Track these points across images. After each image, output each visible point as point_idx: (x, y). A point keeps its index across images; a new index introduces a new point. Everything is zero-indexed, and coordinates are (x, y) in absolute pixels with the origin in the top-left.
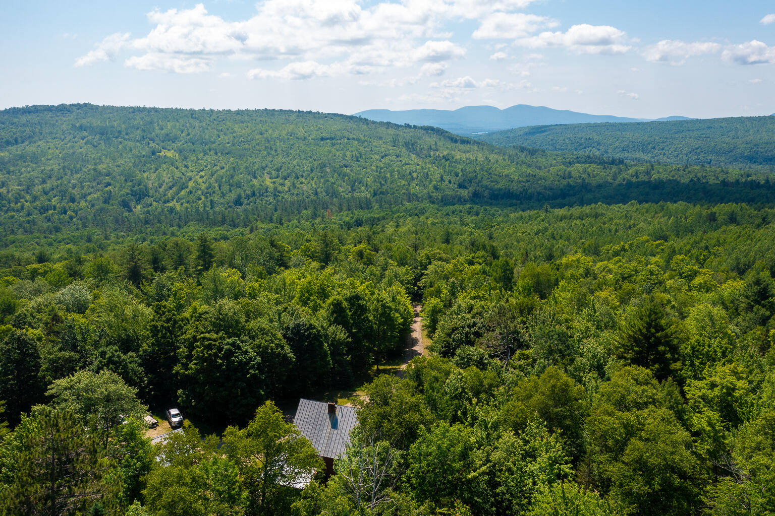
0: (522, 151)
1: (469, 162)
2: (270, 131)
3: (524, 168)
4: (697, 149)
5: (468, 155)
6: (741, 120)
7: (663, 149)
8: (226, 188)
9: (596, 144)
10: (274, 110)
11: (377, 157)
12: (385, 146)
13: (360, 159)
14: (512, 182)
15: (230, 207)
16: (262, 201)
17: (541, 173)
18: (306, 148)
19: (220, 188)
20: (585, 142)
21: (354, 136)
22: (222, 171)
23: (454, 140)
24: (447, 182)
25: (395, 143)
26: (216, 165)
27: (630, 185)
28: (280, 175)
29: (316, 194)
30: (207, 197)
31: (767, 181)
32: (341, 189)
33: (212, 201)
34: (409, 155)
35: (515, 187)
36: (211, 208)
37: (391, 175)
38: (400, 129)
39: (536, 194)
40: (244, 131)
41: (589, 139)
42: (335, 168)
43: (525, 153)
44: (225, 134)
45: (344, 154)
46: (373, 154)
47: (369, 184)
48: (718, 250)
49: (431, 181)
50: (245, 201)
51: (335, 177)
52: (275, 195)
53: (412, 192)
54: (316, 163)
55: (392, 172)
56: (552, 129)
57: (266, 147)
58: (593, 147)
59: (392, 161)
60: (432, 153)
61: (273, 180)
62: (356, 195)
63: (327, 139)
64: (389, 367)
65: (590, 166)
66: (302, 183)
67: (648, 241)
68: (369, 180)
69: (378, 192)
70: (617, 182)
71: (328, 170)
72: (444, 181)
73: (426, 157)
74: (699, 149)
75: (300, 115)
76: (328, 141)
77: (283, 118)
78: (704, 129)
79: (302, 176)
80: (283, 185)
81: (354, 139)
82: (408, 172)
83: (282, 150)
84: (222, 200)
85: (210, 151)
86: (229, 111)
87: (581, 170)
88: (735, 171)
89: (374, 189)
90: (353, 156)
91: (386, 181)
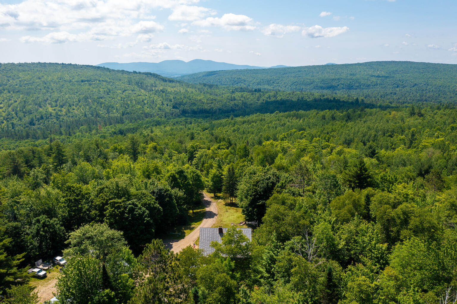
0: (205, 86)
1: (176, 93)
2: (45, 77)
3: (208, 96)
4: (295, 82)
5: (175, 89)
6: (314, 67)
7: (278, 83)
8: (21, 114)
9: (243, 81)
10: (45, 63)
11: (120, 91)
12: (124, 85)
13: (109, 93)
14: (203, 103)
15: (27, 127)
16: (49, 122)
17: (218, 98)
18: (73, 87)
19: (16, 115)
20: (237, 80)
21: (103, 79)
22: (16, 103)
23: (164, 80)
24: (166, 105)
25: (129, 82)
26: (10, 100)
27: (267, 103)
28: (58, 104)
29: (85, 116)
30: (8, 121)
31: (334, 98)
32: (101, 112)
33: (13, 124)
34: (140, 90)
35: (206, 107)
36: (13, 128)
37: (131, 102)
38: (131, 74)
39: (218, 110)
40: (26, 77)
41: (239, 78)
42: (95, 99)
43: (207, 87)
44: (13, 79)
45: (99, 90)
46: (117, 90)
47: (118, 108)
48: (333, 134)
49: (156, 105)
50: (37, 122)
51: (95, 105)
52: (57, 117)
53: (146, 112)
54: (82, 96)
55: (131, 101)
56: (217, 73)
57: (45, 87)
58: (242, 83)
59: (130, 94)
60: (153, 88)
61: (53, 108)
62: (111, 115)
63: (86, 81)
64: (199, 210)
65: (244, 93)
66: (74, 109)
67: (296, 132)
68: (117, 105)
69: (125, 113)
70: (260, 102)
71: (90, 101)
72: (164, 105)
73: (150, 91)
74: (296, 83)
75: (63, 66)
76: (86, 82)
77: (53, 68)
78: (297, 72)
79: (73, 105)
80: (61, 111)
81: (103, 81)
82: (141, 100)
83: (56, 89)
84: (20, 123)
85: (4, 91)
86: (13, 64)
87: (240, 96)
88: (317, 94)
89: (122, 111)
90: (105, 92)
91: (128, 106)
